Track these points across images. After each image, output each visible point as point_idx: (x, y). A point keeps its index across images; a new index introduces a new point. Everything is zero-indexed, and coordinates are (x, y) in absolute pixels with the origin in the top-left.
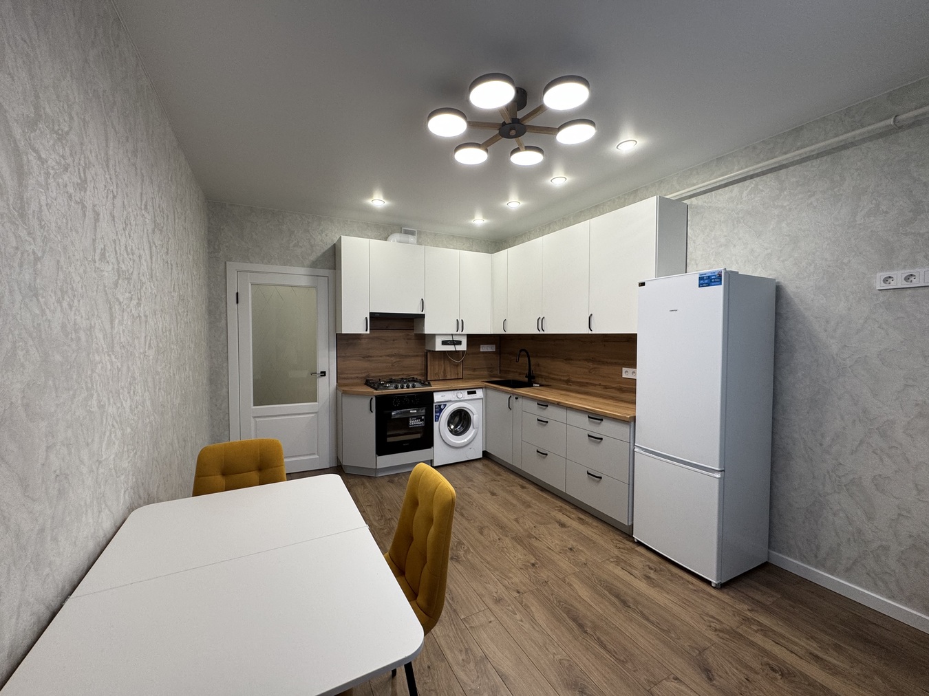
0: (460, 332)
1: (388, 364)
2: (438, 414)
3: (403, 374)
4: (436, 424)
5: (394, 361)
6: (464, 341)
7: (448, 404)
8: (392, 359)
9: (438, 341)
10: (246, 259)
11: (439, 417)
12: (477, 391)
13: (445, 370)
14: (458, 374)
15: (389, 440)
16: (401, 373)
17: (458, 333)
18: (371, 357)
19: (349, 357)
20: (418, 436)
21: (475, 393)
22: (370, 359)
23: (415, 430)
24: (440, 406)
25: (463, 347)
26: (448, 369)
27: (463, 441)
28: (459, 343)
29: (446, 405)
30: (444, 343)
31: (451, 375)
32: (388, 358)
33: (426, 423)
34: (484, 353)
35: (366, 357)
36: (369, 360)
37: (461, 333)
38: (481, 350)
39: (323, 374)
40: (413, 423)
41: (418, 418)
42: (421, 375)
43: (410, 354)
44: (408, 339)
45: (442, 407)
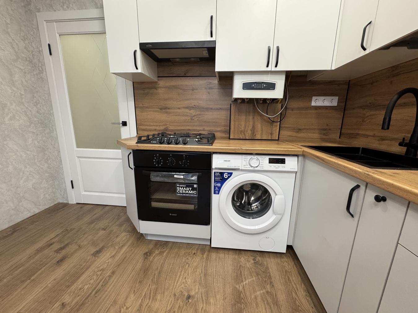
0: (272, 67)
1: (186, 118)
2: (219, 185)
3: (204, 130)
4: (215, 198)
5: (194, 114)
6: (280, 82)
7: (234, 173)
8: (192, 111)
9: (238, 82)
10: (51, 7)
11: (220, 188)
12: (287, 159)
13: (254, 127)
14: (271, 134)
15: (154, 204)
16: (201, 128)
17: (269, 69)
18: (169, 109)
19: (147, 107)
20: (191, 207)
21: (283, 161)
22: (168, 110)
23: (185, 200)
24: (222, 174)
25: (278, 93)
26: (259, 126)
27: (257, 227)
28: (271, 86)
29: (231, 174)
30: (247, 86)
31: (262, 134)
32: (187, 110)
33: (199, 193)
34: (316, 108)
35: (164, 109)
36: (167, 113)
37: (274, 69)
38: (313, 104)
39: (124, 124)
40: (181, 190)
41: (189, 185)
42: (224, 132)
43: (211, 107)
44: (210, 88)
45: (225, 176)
